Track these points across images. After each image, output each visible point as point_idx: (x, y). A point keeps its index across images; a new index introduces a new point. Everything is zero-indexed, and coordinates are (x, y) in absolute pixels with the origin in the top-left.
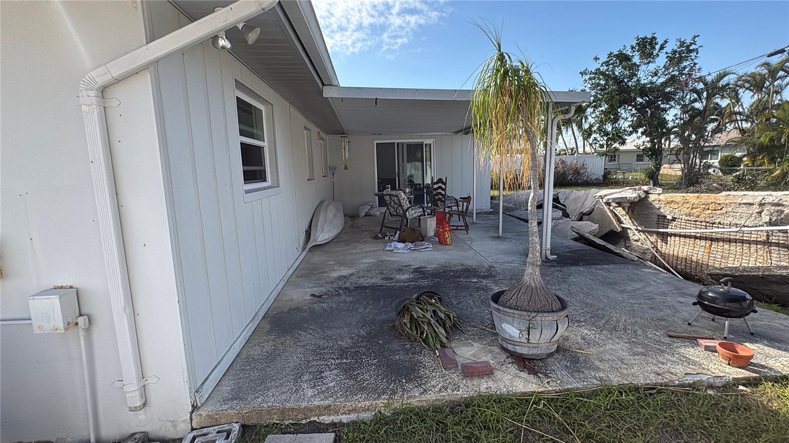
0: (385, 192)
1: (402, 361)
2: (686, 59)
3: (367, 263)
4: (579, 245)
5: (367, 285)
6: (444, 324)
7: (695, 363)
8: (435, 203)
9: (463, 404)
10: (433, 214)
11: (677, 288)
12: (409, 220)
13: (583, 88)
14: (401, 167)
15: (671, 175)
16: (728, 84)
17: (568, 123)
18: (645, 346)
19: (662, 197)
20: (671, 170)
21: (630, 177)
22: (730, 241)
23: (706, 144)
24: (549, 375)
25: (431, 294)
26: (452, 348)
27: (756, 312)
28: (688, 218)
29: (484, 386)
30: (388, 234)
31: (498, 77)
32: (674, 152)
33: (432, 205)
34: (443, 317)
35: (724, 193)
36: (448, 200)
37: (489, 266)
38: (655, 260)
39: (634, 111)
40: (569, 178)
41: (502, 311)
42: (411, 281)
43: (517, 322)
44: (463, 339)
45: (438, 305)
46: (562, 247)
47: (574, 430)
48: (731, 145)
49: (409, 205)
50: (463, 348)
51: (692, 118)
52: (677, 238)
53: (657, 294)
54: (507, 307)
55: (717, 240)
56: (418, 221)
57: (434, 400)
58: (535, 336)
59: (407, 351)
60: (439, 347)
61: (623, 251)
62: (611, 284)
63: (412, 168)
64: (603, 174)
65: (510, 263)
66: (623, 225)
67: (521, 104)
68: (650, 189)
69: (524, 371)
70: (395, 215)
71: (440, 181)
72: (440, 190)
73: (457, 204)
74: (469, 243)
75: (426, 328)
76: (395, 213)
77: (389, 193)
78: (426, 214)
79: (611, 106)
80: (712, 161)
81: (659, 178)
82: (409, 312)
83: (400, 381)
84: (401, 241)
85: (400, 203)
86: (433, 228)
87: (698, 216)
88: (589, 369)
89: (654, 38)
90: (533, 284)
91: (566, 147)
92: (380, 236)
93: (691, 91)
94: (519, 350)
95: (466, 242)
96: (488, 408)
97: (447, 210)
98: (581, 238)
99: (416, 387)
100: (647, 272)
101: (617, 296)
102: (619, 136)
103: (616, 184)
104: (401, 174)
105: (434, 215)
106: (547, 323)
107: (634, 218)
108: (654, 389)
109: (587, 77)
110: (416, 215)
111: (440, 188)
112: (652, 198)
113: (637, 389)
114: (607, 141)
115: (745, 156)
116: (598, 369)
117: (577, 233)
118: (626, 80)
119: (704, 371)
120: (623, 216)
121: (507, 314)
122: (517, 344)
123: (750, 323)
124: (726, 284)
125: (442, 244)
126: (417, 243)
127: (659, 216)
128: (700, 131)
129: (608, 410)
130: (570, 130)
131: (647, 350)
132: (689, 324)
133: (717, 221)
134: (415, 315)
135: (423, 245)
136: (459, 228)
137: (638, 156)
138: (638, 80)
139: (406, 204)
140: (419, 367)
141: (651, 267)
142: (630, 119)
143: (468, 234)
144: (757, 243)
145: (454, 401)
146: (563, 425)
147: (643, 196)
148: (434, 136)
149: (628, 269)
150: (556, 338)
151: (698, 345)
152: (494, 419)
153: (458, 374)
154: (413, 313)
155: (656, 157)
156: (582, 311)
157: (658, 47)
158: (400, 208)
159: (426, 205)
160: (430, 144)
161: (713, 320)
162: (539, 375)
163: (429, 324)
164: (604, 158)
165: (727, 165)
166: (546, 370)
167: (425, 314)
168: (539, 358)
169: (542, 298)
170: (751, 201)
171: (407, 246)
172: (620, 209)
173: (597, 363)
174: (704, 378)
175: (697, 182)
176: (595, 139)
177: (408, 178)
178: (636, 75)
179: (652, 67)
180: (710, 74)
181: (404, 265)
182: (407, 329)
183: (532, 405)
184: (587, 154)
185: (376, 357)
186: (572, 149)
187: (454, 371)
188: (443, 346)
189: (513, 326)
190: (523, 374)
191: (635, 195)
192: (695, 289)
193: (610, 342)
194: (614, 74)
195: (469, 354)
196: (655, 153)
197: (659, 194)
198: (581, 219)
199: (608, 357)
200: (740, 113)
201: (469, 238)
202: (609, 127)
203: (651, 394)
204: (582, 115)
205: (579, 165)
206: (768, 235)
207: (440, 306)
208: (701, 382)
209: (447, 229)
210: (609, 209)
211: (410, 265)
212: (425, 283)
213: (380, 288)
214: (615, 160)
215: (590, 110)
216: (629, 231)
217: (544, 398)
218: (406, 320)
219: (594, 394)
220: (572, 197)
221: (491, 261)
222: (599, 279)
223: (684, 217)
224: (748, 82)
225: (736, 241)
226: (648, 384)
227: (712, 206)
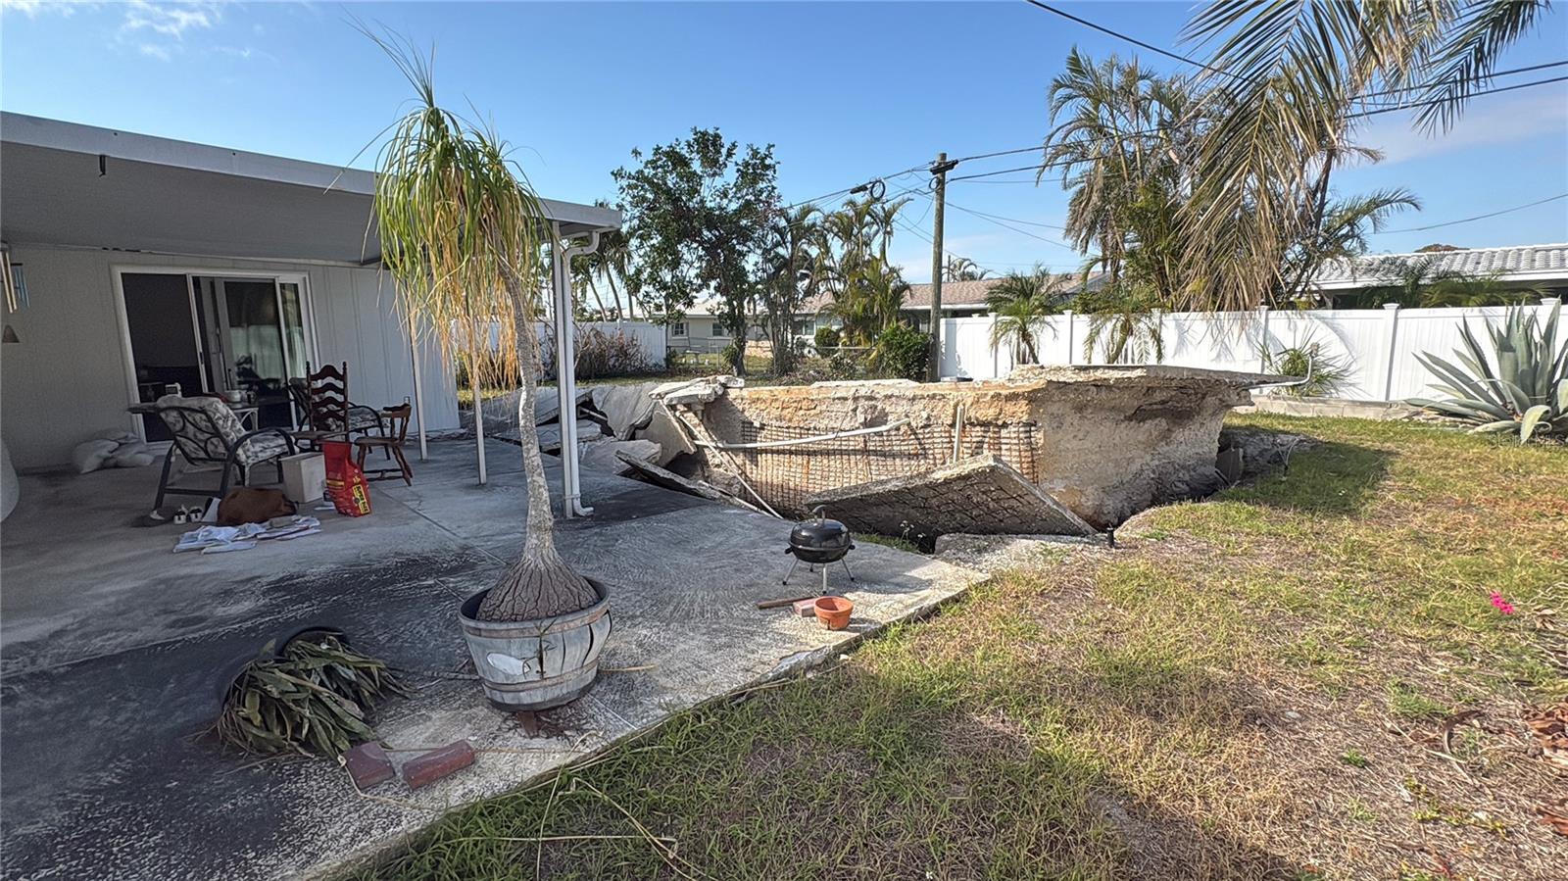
0: (161, 402)
1: (244, 811)
2: (762, 178)
3: (112, 593)
4: (631, 483)
5: (119, 650)
6: (356, 692)
7: (791, 639)
8: (320, 422)
9: (411, 850)
10: (317, 448)
11: (770, 533)
12: (247, 469)
13: (619, 201)
14: (212, 339)
15: (760, 358)
16: (814, 225)
17: (600, 261)
18: (729, 632)
19: (745, 393)
20: (760, 350)
21: (706, 360)
22: (828, 453)
23: (797, 312)
24: (585, 727)
25: (316, 632)
26: (378, 739)
27: (852, 547)
28: (778, 424)
29: (457, 793)
30: (183, 509)
31: (432, 157)
32: (759, 322)
33: (311, 429)
34: (353, 677)
35: (817, 384)
36: (353, 414)
37: (462, 548)
38: (744, 494)
39: (701, 252)
40: (611, 363)
41: (485, 630)
42: (261, 615)
43: (518, 645)
44: (407, 712)
45: (337, 653)
46: (602, 490)
47: (627, 808)
48: (826, 314)
49: (244, 432)
50: (406, 732)
51: (778, 269)
52: (769, 455)
53: (745, 547)
54: (496, 621)
55: (815, 453)
56: (276, 469)
57: (339, 868)
58: (553, 664)
59: (257, 783)
60: (344, 745)
61: (700, 485)
62: (679, 543)
63: (252, 342)
64: (664, 356)
65: (504, 534)
66: (697, 442)
67: (485, 220)
68: (729, 380)
69: (538, 736)
70: (201, 459)
71: (329, 371)
72: (330, 394)
73: (380, 423)
74: (413, 505)
75: (308, 714)
76: (202, 455)
77: (177, 404)
78: (297, 449)
79: (666, 239)
80: (807, 337)
81: (745, 362)
82: (257, 687)
83: (237, 861)
84: (225, 519)
85: (214, 426)
86: (320, 481)
87: (790, 420)
88: (650, 694)
89: (717, 136)
90: (542, 566)
91: (601, 305)
92: (155, 515)
93: (771, 228)
94: (526, 698)
95: (409, 503)
96: (467, 834)
97: (354, 436)
98: (634, 471)
99: (287, 856)
100: (731, 514)
101: (689, 560)
102: (680, 292)
103: (686, 373)
104: (213, 357)
105: (320, 450)
106: (573, 632)
107: (712, 429)
108: (742, 695)
109: (624, 183)
110: (268, 453)
111: (330, 387)
112: (733, 394)
113: (720, 703)
114: (666, 298)
115: (841, 330)
116: (664, 690)
117: (627, 462)
118: (684, 198)
119: (802, 648)
120: (695, 426)
121: (495, 635)
122: (520, 687)
123: (850, 566)
124: (819, 514)
125: (346, 514)
126: (275, 520)
127: (744, 423)
128: (789, 289)
129: (680, 753)
130: (605, 275)
131: (730, 637)
132: (784, 583)
133: (812, 426)
134: (274, 690)
135: (293, 523)
136: (387, 475)
137: (714, 326)
138: (702, 201)
139: (234, 430)
140: (294, 807)
141: (739, 507)
142: (696, 265)
143: (410, 485)
144: (855, 452)
145: (389, 849)
146: (611, 806)
147: (720, 393)
148: (303, 268)
149: (706, 513)
150: (592, 656)
151: (794, 611)
152: (482, 850)
153: (396, 789)
154: (268, 688)
155: (738, 329)
156: (639, 598)
157: (724, 151)
158: (215, 440)
159: (296, 428)
160: (296, 286)
161: (812, 570)
162: (567, 733)
163: (316, 700)
164: (664, 327)
165: (824, 344)
166: (579, 720)
167: (304, 683)
168: (565, 702)
169: (560, 589)
170: (844, 395)
171: (245, 532)
172: (691, 414)
173: (663, 681)
174: (802, 657)
175: (791, 370)
176: (647, 294)
177: (239, 364)
178: (699, 192)
179: (719, 182)
180: (791, 207)
181: (238, 579)
182: (254, 731)
183: (555, 794)
184: (636, 319)
185: (157, 828)
186: (612, 311)
187: (386, 787)
188: (356, 740)
189: (510, 655)
190: (538, 742)
191: (708, 391)
192: (788, 528)
193: (682, 639)
194: (666, 184)
195: (422, 738)
196: (733, 322)
197: (741, 388)
198: (633, 437)
199: (678, 664)
200: (831, 269)
201: (413, 493)
202: (667, 276)
203: (739, 705)
204: (622, 250)
205: (626, 339)
206: (865, 441)
207: (343, 655)
208: (799, 663)
209: (357, 480)
210: (675, 416)
211: (259, 577)
212: (302, 610)
213: (162, 651)
214: (682, 332)
215: (634, 242)
216: (706, 451)
217: (578, 772)
218: (251, 709)
219: (660, 733)
220: (615, 398)
221: (464, 535)
222: (663, 538)
223: (774, 422)
224: (835, 224)
225: (834, 452)
226: (735, 690)
227: (805, 404)
